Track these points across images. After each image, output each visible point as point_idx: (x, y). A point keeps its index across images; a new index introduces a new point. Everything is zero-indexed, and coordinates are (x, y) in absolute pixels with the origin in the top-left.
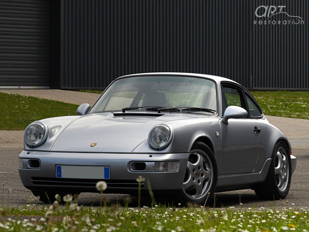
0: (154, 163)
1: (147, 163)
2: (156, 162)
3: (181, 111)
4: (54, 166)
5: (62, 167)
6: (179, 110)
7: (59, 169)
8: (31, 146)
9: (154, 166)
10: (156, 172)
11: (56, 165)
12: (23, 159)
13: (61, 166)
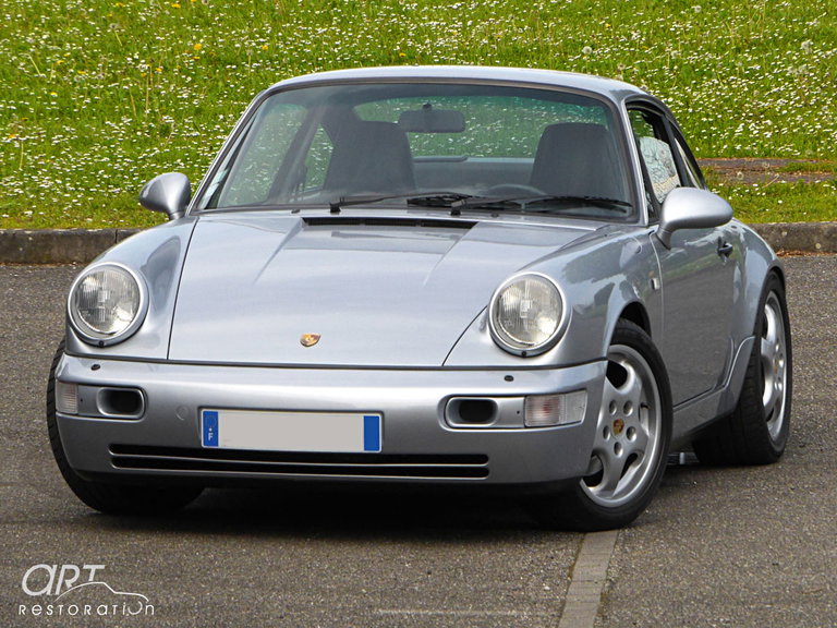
0: (522, 399)
1: (498, 401)
2: (525, 396)
3: (523, 207)
4: (196, 411)
5: (222, 415)
6: (516, 204)
7: (212, 421)
8: (97, 343)
9: (521, 410)
10: (526, 427)
11: (200, 408)
12: (80, 387)
13: (219, 411)
